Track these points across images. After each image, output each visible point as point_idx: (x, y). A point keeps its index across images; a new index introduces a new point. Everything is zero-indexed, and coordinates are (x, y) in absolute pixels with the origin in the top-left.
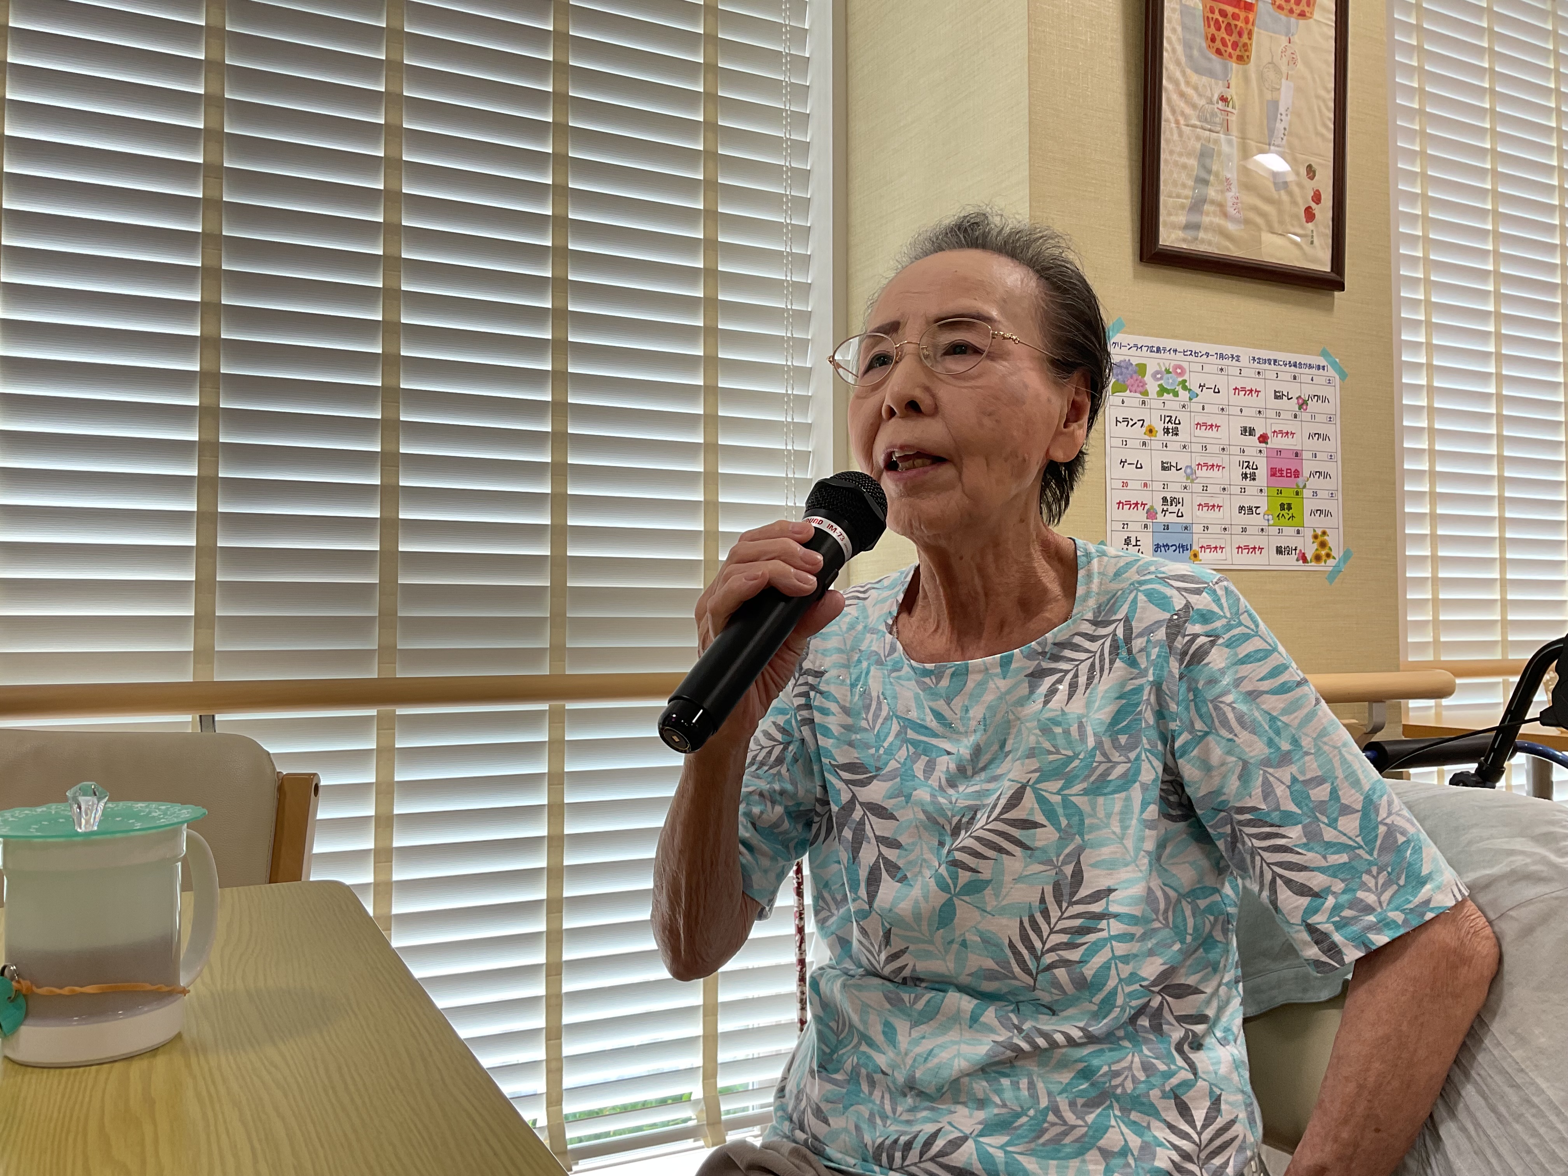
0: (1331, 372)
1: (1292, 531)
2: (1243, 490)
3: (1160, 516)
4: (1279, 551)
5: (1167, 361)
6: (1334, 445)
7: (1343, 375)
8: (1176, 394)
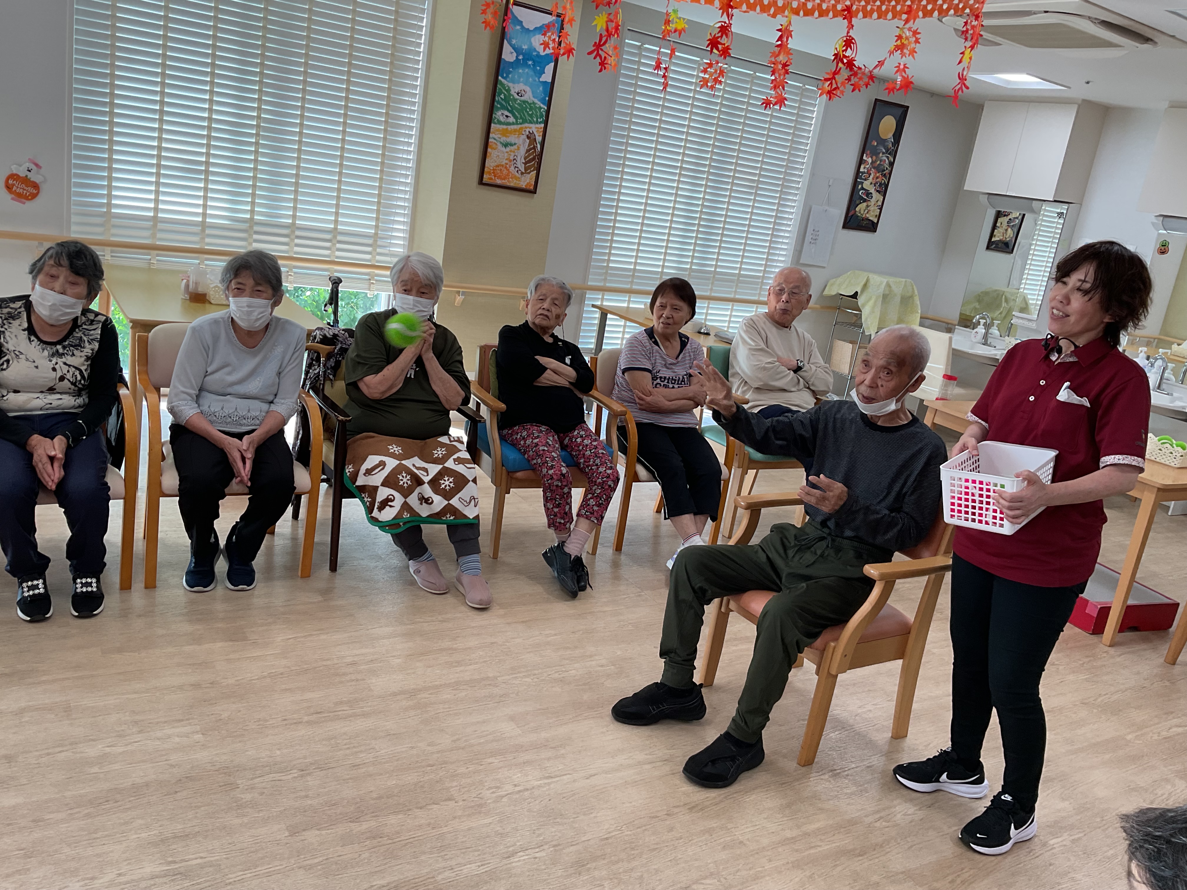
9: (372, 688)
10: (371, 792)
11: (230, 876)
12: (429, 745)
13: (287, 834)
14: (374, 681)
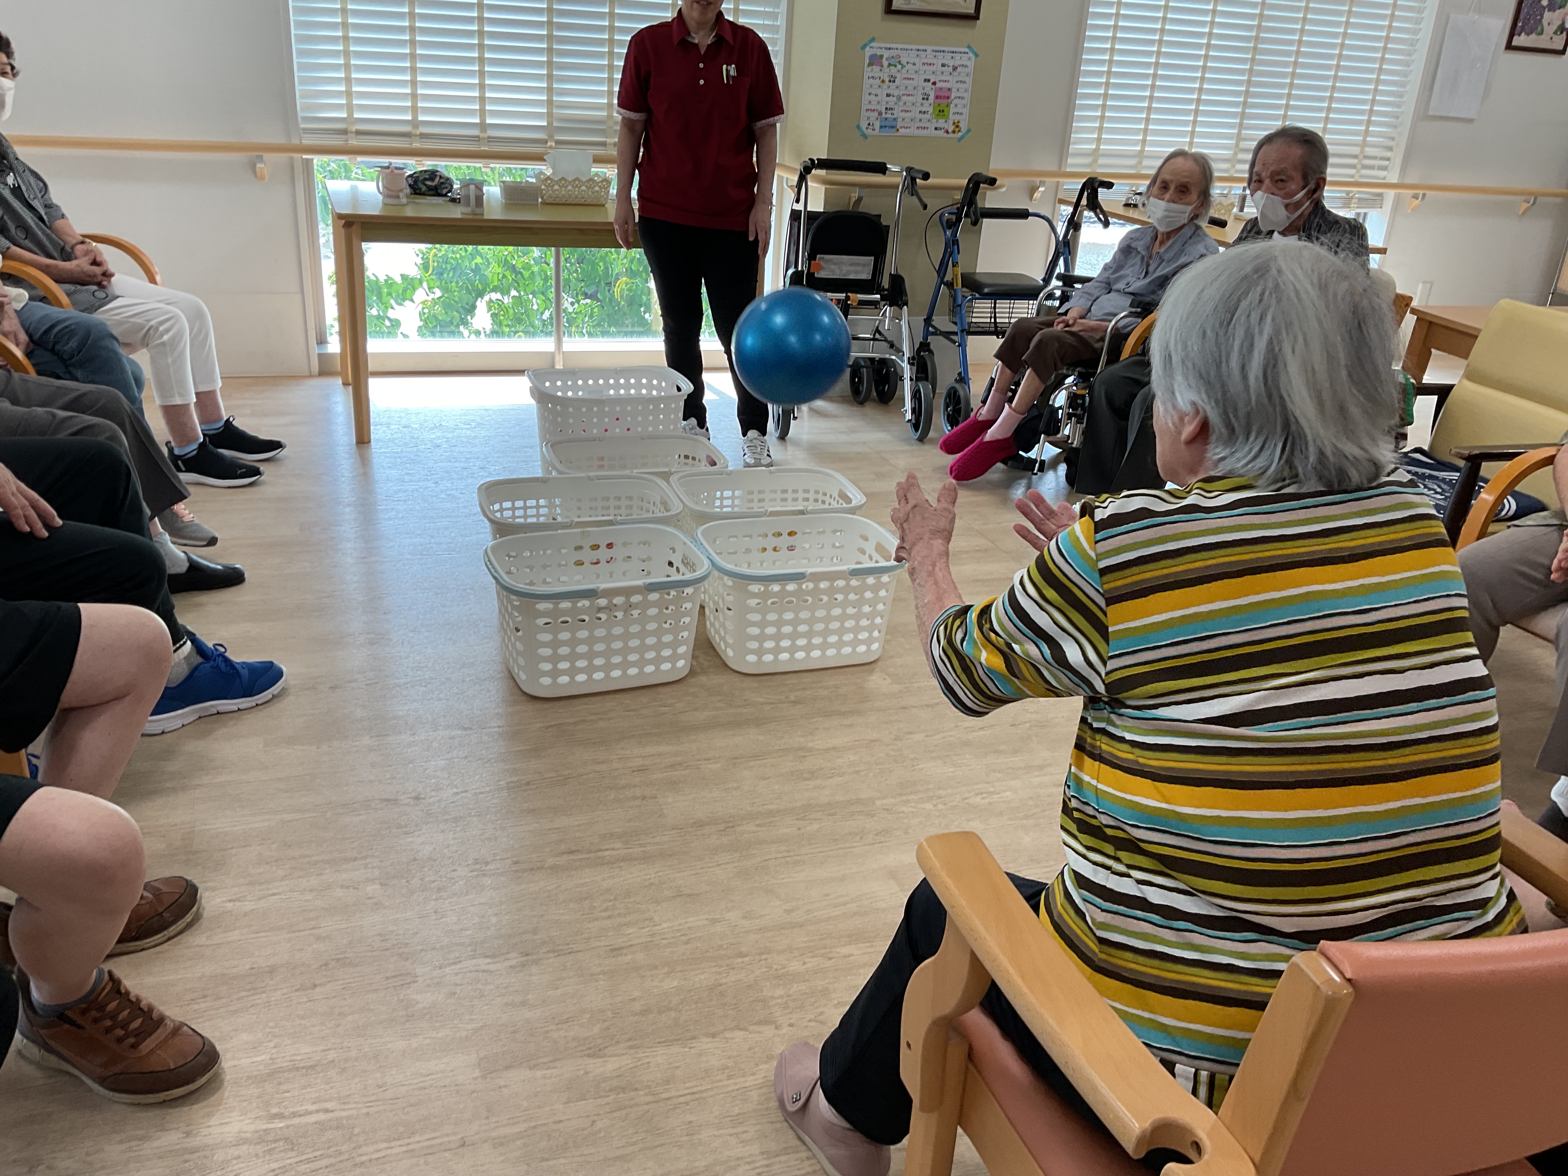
0: (971, 55)
1: (943, 121)
2: (922, 105)
3: (884, 115)
4: (936, 129)
5: (894, 53)
6: (969, 85)
7: (976, 55)
8: (896, 66)
9: (665, 811)
10: (634, 999)
11: (365, 1149)
12: (744, 918)
13: (477, 1073)
14: (670, 800)
